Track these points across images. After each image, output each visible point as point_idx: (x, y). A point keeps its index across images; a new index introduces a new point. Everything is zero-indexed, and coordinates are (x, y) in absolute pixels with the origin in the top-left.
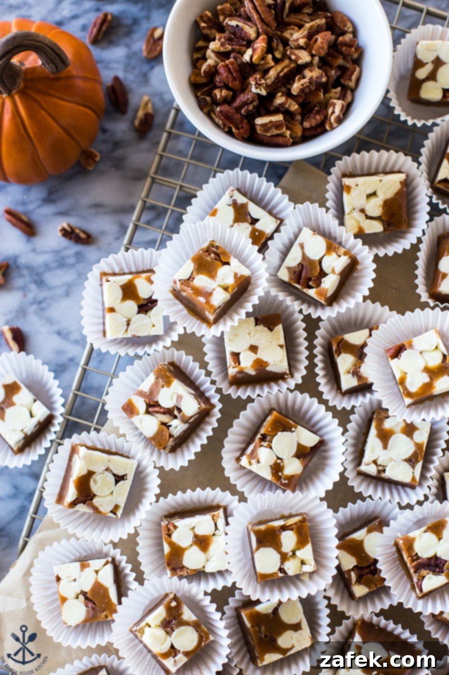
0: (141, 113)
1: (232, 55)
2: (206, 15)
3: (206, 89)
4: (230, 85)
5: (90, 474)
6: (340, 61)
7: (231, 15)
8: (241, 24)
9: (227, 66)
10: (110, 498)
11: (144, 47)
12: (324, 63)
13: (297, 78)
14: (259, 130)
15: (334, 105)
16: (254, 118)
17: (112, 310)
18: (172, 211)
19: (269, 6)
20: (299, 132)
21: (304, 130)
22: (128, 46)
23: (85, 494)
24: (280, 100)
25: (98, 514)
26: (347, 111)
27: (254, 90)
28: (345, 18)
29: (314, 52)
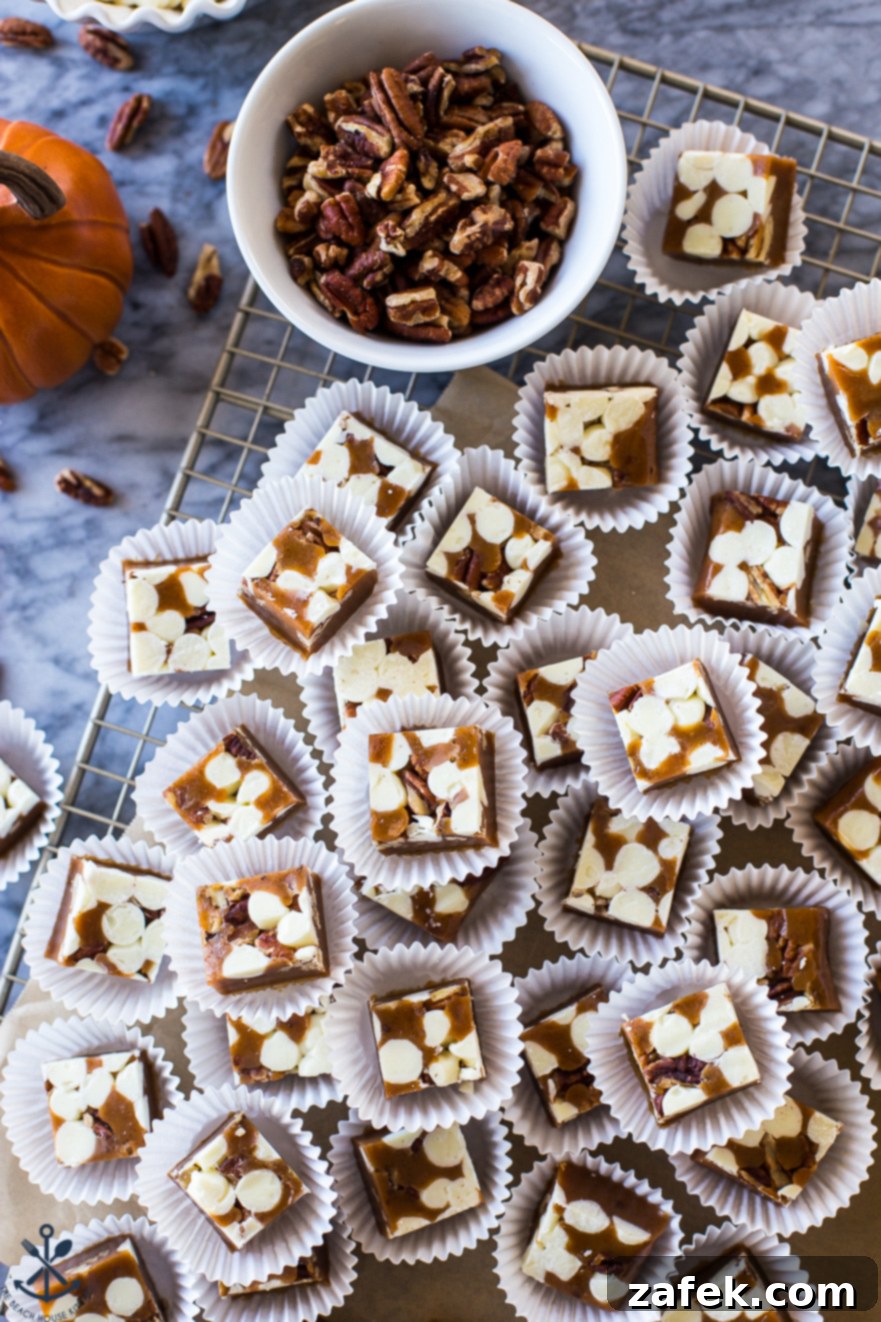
0: (199, 276)
1: (348, 185)
2: (305, 112)
3: (303, 243)
4: (343, 237)
5: (102, 907)
6: (540, 192)
7: (349, 112)
8: (363, 129)
9: (337, 204)
10: (136, 948)
11: (206, 157)
12: (511, 196)
13: (460, 224)
14: (393, 316)
15: (525, 270)
16: (387, 294)
17: (140, 627)
18: (250, 451)
19: (413, 97)
20: (464, 318)
21: (474, 313)
22: (178, 154)
23: (94, 942)
24: (429, 263)
25: (116, 977)
26: (547, 282)
27: (384, 246)
28: (549, 115)
29: (490, 178)
